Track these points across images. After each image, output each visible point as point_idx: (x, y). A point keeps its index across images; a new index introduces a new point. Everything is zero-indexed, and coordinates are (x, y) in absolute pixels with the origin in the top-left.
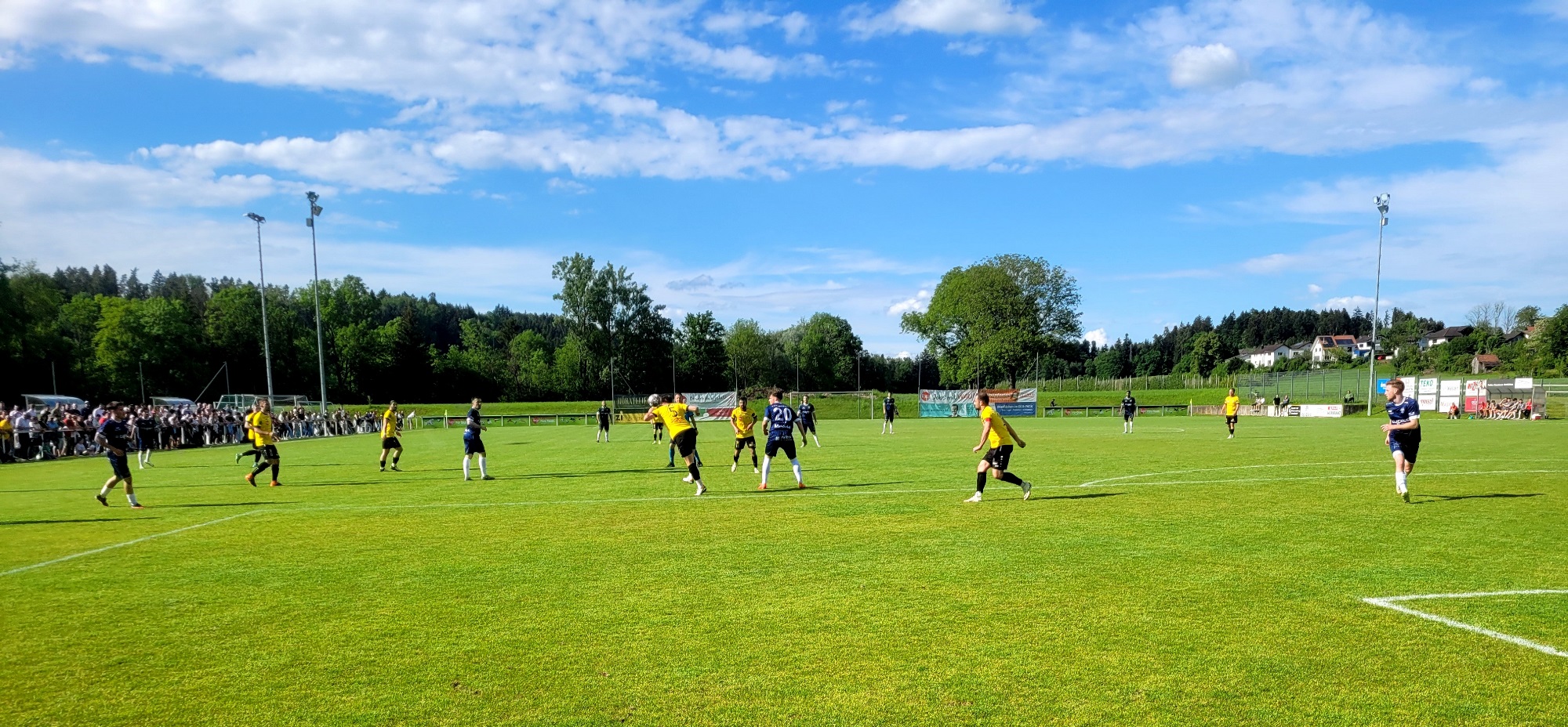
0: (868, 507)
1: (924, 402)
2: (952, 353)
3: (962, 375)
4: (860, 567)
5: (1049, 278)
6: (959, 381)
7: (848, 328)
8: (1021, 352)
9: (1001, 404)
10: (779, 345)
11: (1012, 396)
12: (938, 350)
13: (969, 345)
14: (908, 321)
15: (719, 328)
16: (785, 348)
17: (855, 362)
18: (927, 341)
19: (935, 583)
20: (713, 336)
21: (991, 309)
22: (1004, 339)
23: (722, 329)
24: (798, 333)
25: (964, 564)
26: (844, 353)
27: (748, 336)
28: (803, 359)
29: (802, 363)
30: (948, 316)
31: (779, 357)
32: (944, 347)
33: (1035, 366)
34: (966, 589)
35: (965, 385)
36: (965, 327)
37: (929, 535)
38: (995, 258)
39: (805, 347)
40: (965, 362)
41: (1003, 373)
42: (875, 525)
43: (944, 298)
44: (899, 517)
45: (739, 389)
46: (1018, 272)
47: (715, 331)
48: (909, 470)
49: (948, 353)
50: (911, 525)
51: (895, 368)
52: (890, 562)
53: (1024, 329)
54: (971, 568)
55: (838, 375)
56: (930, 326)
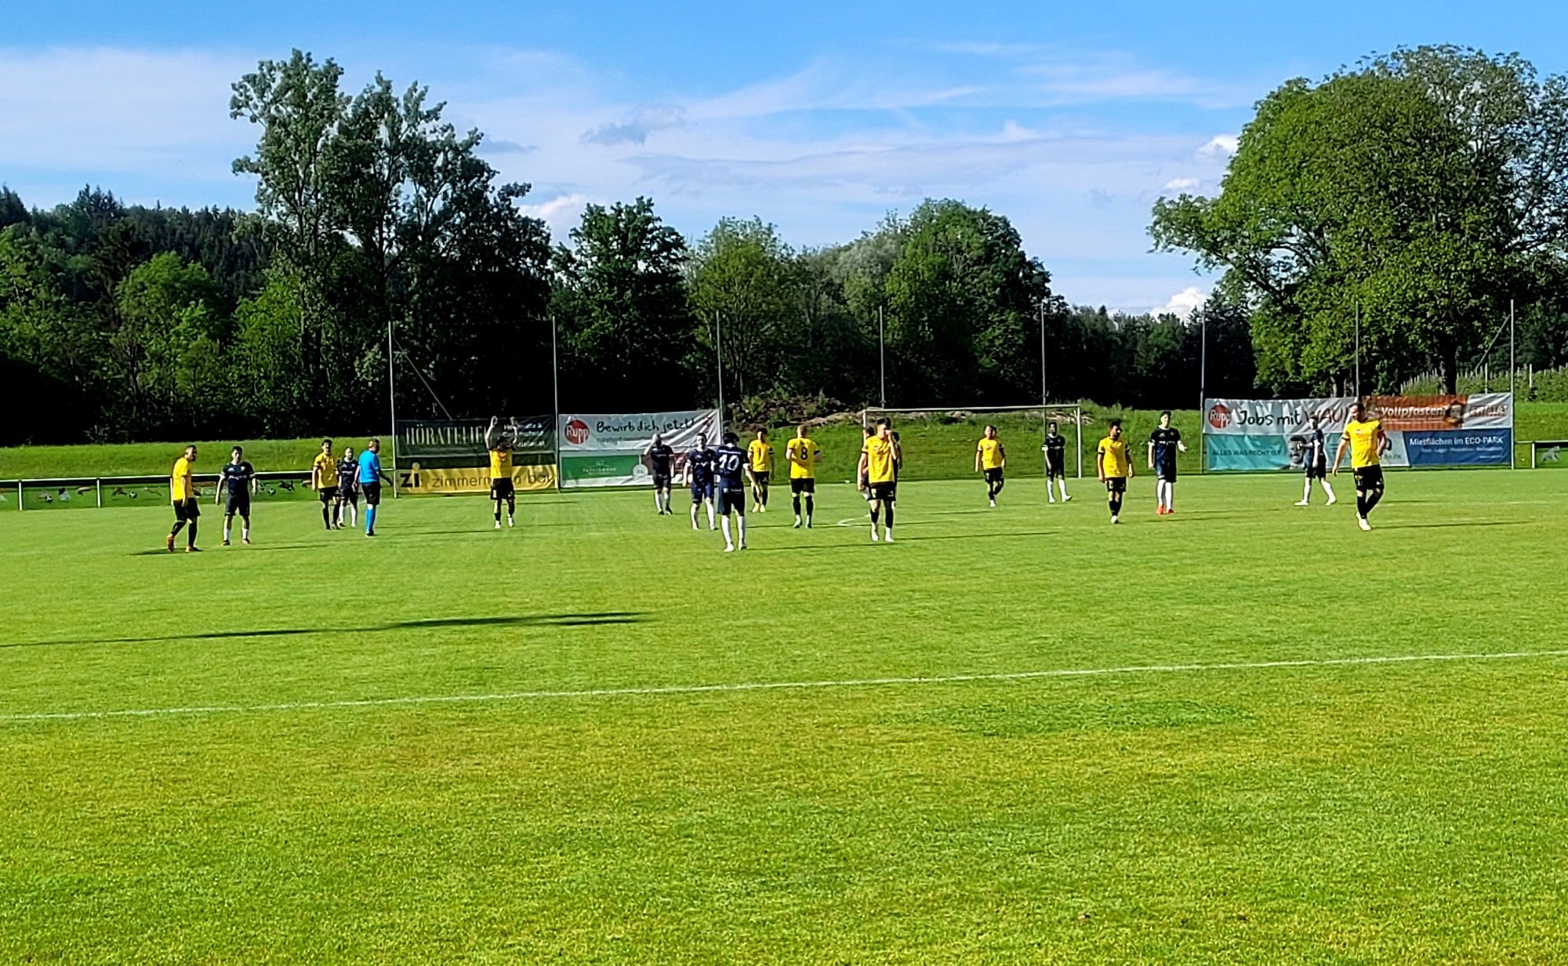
0: (1086, 709)
1: (1215, 431)
2: (1288, 301)
3: (1312, 358)
4: (1073, 867)
5: (1537, 106)
6: (1307, 373)
7: (1011, 238)
8: (1467, 300)
9: (1420, 435)
10: (830, 283)
11: (1448, 413)
12: (1251, 296)
13: (1330, 282)
14: (1168, 220)
15: (672, 243)
16: (847, 292)
17: (1031, 327)
18: (1221, 271)
19: (1273, 904)
20: (657, 264)
21: (1386, 188)
22: (1424, 265)
23: (679, 244)
24: (881, 253)
25: (1342, 855)
26: (1002, 302)
27: (749, 264)
28: (895, 322)
29: (891, 331)
30: (1274, 206)
31: (831, 317)
32: (1267, 287)
33: (1505, 333)
34: (1351, 921)
35: (1323, 385)
36: (1319, 233)
37: (1249, 779)
38: (1394, 55)
39: (897, 288)
40: (1320, 325)
41: (1423, 353)
42: (1106, 757)
43: (1262, 160)
44: (1169, 735)
45: (727, 401)
46: (1456, 89)
47: (658, 252)
48: (1184, 611)
49: (1275, 302)
50: (1200, 758)
51: (1135, 344)
52: (1152, 853)
53: (1475, 239)
54: (1363, 865)
55: (986, 361)
56: (1227, 234)
